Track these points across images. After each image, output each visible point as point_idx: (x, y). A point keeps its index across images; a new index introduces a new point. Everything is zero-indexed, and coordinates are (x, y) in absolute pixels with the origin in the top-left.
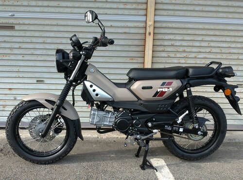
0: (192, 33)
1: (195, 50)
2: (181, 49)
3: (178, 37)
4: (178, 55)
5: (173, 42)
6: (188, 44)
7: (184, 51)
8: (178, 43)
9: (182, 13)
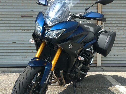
0: (121, 17)
1: (123, 25)
2: (116, 25)
3: (114, 19)
4: (114, 28)
5: (111, 22)
6: (119, 22)
7: (117, 26)
8: (114, 22)
9: (115, 8)
